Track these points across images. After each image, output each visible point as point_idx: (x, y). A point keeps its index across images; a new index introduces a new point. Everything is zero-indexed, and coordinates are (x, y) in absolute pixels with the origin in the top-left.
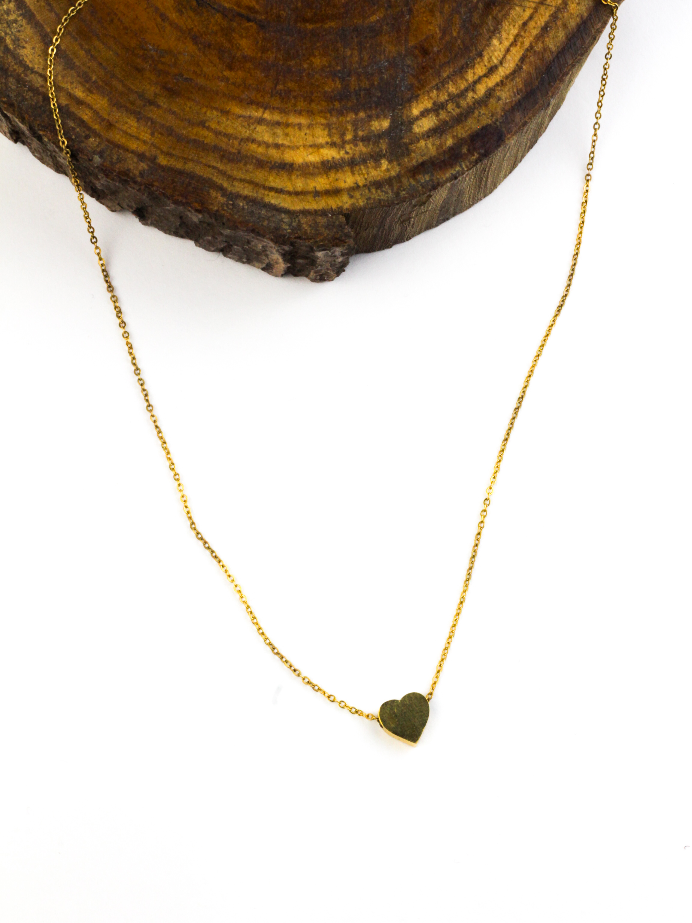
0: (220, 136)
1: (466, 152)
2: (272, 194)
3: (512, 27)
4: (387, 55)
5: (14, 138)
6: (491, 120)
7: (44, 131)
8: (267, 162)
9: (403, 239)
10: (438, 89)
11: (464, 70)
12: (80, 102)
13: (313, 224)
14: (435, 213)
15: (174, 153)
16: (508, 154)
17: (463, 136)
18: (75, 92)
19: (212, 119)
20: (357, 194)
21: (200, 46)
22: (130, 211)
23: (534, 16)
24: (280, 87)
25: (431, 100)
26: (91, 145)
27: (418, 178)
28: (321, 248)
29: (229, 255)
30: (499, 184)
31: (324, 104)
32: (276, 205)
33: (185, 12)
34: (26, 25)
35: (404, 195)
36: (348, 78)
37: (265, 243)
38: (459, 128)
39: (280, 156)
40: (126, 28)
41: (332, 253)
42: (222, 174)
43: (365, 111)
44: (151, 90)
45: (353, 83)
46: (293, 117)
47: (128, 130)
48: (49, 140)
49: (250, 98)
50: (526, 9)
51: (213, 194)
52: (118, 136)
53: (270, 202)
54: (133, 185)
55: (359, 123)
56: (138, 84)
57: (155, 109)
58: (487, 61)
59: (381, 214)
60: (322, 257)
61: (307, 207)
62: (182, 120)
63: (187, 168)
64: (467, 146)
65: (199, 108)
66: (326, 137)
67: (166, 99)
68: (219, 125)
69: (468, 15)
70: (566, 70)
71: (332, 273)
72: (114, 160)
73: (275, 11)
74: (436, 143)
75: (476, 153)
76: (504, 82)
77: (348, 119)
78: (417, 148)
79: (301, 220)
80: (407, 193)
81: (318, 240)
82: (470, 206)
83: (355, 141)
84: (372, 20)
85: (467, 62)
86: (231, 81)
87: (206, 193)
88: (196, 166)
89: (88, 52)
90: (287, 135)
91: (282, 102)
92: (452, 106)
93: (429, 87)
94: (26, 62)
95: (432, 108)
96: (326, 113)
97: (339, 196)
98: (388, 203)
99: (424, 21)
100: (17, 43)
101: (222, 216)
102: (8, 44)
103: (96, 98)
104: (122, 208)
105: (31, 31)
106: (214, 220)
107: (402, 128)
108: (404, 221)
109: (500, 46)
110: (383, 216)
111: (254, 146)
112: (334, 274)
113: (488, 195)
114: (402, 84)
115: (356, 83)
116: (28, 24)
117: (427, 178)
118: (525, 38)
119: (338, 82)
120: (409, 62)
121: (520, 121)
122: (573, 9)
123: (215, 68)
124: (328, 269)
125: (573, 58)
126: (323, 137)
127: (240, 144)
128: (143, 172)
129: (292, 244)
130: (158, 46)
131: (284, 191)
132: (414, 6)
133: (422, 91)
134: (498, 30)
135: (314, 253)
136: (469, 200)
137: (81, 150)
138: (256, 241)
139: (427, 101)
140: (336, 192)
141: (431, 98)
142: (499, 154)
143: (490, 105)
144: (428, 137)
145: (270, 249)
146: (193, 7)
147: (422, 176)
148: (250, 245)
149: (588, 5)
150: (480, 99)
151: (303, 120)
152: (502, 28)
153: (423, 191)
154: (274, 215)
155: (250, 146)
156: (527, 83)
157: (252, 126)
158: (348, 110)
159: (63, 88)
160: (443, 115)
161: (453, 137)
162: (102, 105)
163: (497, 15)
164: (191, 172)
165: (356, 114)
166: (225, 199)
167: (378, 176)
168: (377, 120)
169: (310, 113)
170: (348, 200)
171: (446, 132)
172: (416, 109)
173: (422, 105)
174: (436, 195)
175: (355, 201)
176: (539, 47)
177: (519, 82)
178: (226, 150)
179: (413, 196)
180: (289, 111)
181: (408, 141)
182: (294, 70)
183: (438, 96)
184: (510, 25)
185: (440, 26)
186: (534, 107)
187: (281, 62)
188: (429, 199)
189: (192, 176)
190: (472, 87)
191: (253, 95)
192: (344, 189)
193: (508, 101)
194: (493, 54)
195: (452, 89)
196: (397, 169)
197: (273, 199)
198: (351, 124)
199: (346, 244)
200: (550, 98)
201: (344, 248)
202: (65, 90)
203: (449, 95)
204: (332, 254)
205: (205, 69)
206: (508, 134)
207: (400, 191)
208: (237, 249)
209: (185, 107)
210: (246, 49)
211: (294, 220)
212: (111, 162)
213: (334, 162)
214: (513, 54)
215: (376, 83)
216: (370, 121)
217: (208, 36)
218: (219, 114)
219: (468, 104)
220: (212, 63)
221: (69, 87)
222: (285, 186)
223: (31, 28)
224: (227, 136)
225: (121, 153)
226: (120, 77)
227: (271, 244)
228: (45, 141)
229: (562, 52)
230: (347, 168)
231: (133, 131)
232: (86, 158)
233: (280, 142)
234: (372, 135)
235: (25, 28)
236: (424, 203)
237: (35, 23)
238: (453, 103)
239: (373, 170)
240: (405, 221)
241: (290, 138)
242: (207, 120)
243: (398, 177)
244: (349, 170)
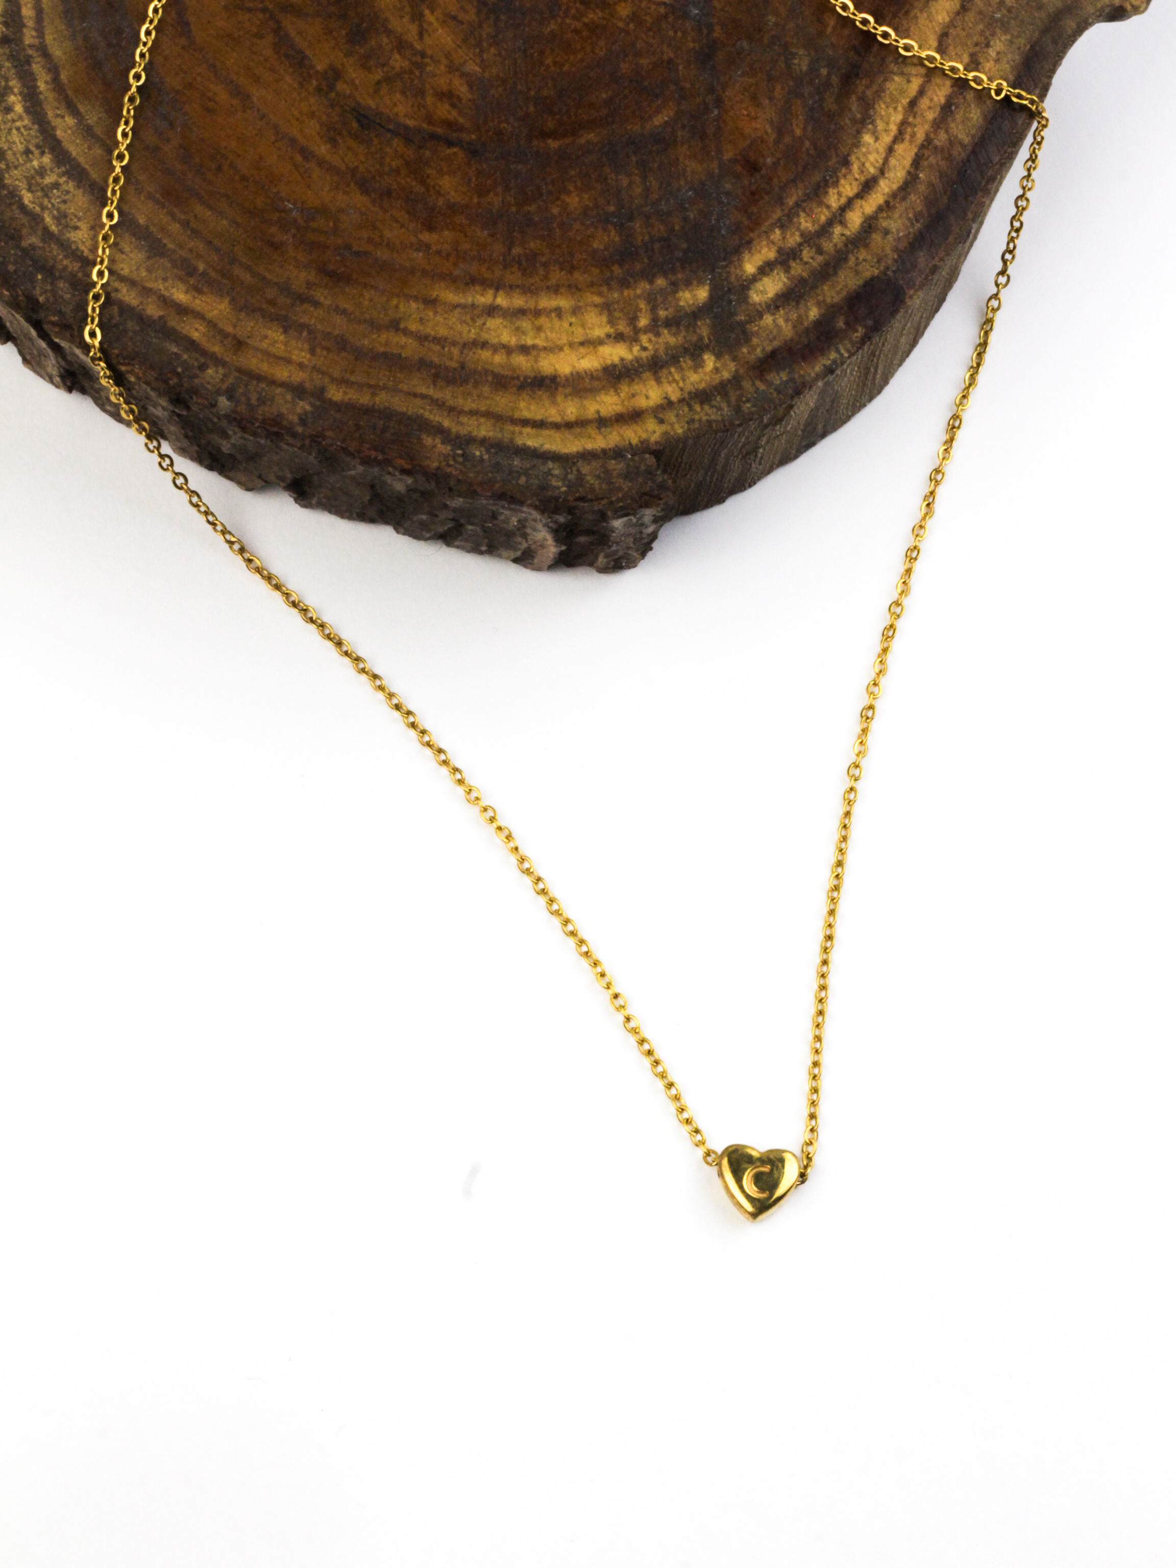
0: (426, 343)
1: (844, 327)
2: (527, 430)
3: (891, 110)
4: (689, 179)
5: (69, 384)
6: (878, 269)
7: (129, 364)
8: (513, 378)
9: (744, 485)
10: (782, 227)
11: (821, 190)
12: (183, 310)
13: (603, 472)
14: (796, 435)
15: (353, 378)
16: (909, 324)
17: (835, 300)
18: (172, 294)
19: (410, 315)
20: (671, 416)
21: (373, 195)
22: (279, 485)
23: (926, 89)
24: (517, 251)
25: (772, 246)
26: (211, 381)
27: (768, 378)
28: (620, 513)
29: (456, 543)
30: (892, 377)
31: (596, 271)
32: (535, 449)
33: (340, 141)
34: (75, 189)
35: (749, 408)
36: (630, 224)
37: (524, 515)
38: (825, 288)
39: (532, 367)
40: (244, 178)
41: (639, 519)
42: (437, 405)
43: (665, 275)
44: (300, 278)
45: (639, 230)
46: (545, 298)
47: (270, 349)
48: (138, 378)
49: (469, 274)
50: (911, 79)
51: (427, 440)
52: (254, 361)
53: (525, 444)
54: (291, 440)
55: (658, 297)
56: (277, 269)
57: (312, 309)
58: (858, 171)
59: (712, 446)
60: (620, 528)
61: (589, 446)
62: (359, 323)
63: (378, 402)
64: (843, 317)
65: (385, 299)
66: (606, 326)
67: (327, 291)
68: (422, 323)
69: (817, 97)
70: (990, 173)
71: (635, 554)
72: (254, 401)
73: (491, 124)
74: (791, 318)
75: (861, 325)
76: (892, 204)
77: (639, 292)
78: (760, 328)
79: (582, 469)
80: (754, 406)
81: (614, 499)
82: (848, 419)
83: (654, 327)
84: (657, 123)
85: (824, 177)
86: (434, 248)
87: (415, 441)
88: (392, 397)
89: (186, 224)
90: (539, 329)
91: (523, 275)
92: (809, 252)
93: (766, 224)
94: (83, 252)
95: (776, 259)
96: (601, 285)
97: (640, 423)
98: (725, 426)
99: (743, 115)
100: (63, 221)
101: (448, 476)
102: (48, 224)
103: (208, 300)
104: (266, 482)
105: (85, 199)
106: (433, 484)
107: (732, 297)
108: (748, 453)
109: (877, 144)
110: (716, 447)
111: (485, 354)
112: (638, 556)
113: (875, 397)
114: (722, 225)
115: (644, 230)
116: (79, 187)
117: (784, 376)
118: (915, 126)
119: (613, 233)
120: (728, 186)
121: (927, 265)
122: (990, 70)
123: (403, 230)
124: (629, 548)
125: (999, 152)
126: (600, 326)
127: (462, 353)
128: (304, 417)
129: (570, 511)
130: (303, 203)
131: (547, 423)
132: (724, 92)
133: (757, 232)
134: (870, 118)
135: (608, 523)
136: (847, 408)
137: (195, 391)
138: (507, 512)
139: (766, 249)
140: (634, 416)
141: (773, 243)
142: (897, 324)
143: (873, 244)
144: (777, 308)
145: (533, 523)
146: (353, 132)
147: (775, 374)
148: (495, 522)
149: (1014, 61)
150: (856, 236)
151: (563, 302)
152: (875, 113)
153: (780, 399)
154: (534, 466)
155: (480, 355)
156: (929, 202)
157: (478, 320)
158: (637, 278)
159: (150, 290)
160: (797, 269)
161: (819, 304)
162: (220, 311)
163: (864, 92)
164: (386, 408)
165: (651, 282)
166: (449, 448)
167: (701, 382)
168: (687, 289)
169: (574, 289)
170: (657, 427)
171: (806, 297)
172: (750, 263)
173: (758, 255)
174: (801, 404)
175: (669, 427)
176: (941, 138)
177: (916, 201)
178: (440, 366)
179: (765, 410)
180: (536, 289)
181: (743, 318)
182: (536, 219)
183: (784, 238)
184: (887, 107)
185: (771, 123)
186: (946, 239)
187: (514, 209)
188: (789, 412)
189: (388, 414)
190: (839, 216)
191: (474, 268)
192: (647, 410)
193: (901, 234)
194: (867, 159)
195: (806, 223)
196: (732, 366)
197: (530, 439)
198: (645, 300)
199: (661, 502)
200: (970, 222)
201: (659, 509)
202: (155, 292)
203: (802, 235)
204: (637, 522)
205: (388, 234)
206: (908, 289)
207: (742, 404)
208: (472, 530)
209: (361, 300)
210: (452, 193)
211: (569, 471)
212: (249, 404)
213: (624, 367)
214: (900, 155)
215: (677, 228)
216: (676, 292)
217: (385, 177)
218: (422, 307)
219: (835, 245)
220: (397, 221)
221: (161, 287)
222: (547, 414)
223: (84, 193)
224: (440, 341)
225: (263, 389)
226: (244, 261)
227: (536, 515)
228: (130, 382)
229: (981, 143)
230: (647, 375)
231: (279, 349)
232: (206, 403)
233: (530, 342)
234: (682, 313)
235: (74, 195)
236: (778, 420)
237: (90, 186)
238: (811, 248)
239: (692, 372)
240: (750, 452)
241: (545, 333)
242: (401, 318)
243: (736, 380)
244: (652, 377)
